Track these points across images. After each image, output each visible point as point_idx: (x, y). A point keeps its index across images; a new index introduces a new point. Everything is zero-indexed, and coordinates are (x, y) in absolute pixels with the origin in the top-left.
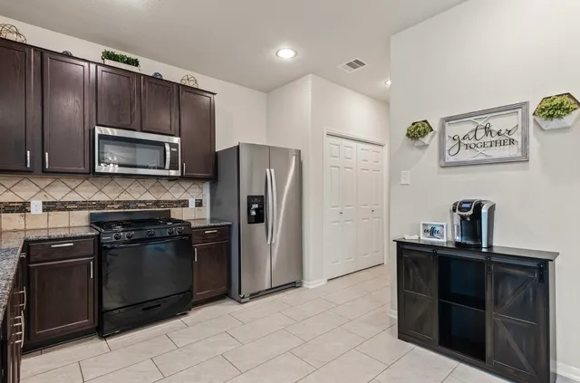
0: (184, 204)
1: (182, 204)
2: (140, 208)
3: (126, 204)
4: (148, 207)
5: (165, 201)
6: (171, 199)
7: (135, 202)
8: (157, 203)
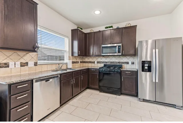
0: (128, 63)
1: (127, 63)
2: (115, 63)
3: (112, 62)
4: (116, 63)
5: (121, 62)
6: (123, 62)
7: (114, 62)
8: (119, 63)
